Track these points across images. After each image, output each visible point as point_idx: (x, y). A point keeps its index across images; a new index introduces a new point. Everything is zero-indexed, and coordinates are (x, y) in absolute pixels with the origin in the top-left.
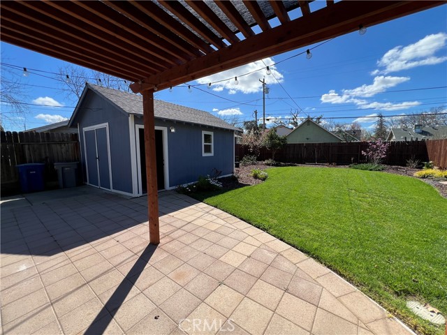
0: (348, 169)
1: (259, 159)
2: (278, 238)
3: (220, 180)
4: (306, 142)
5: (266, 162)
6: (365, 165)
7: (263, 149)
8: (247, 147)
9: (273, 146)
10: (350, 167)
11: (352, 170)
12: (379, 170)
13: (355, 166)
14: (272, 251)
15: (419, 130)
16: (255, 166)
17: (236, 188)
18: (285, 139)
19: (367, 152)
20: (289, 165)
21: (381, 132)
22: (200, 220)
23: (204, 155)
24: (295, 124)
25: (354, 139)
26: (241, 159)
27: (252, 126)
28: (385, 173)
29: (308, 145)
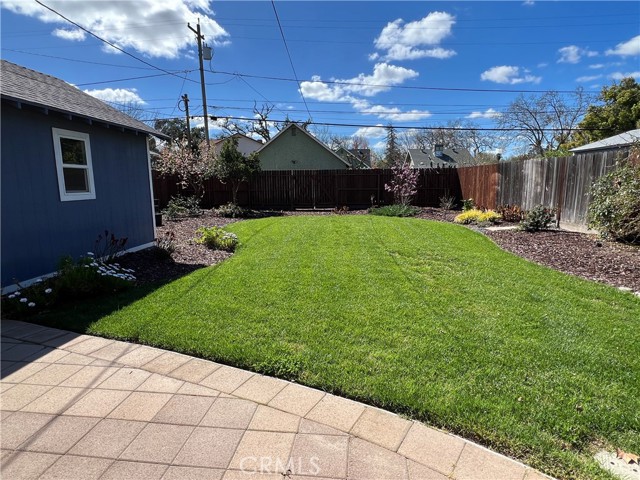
0: (368, 216)
1: (205, 205)
2: (328, 390)
3: (125, 262)
4: (293, 168)
5: (221, 209)
6: (390, 208)
7: (212, 181)
8: (176, 177)
9: (233, 175)
10: (370, 212)
11: (375, 218)
12: (411, 215)
13: (378, 210)
14: (333, 434)
15: (439, 153)
16: (199, 221)
18: (257, 160)
19: (392, 186)
20: (269, 215)
21: (393, 153)
22: (95, 396)
23: (66, 196)
24: (264, 132)
25: (363, 165)
26: (161, 205)
27: (175, 131)
28: (417, 220)
29: (299, 173)
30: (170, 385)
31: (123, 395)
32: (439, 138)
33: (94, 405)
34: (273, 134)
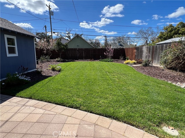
0: (99, 62)
1: (51, 58)
4: (77, 48)
5: (56, 59)
6: (106, 59)
7: (53, 51)
8: (43, 50)
9: (60, 50)
10: (100, 60)
11: (101, 62)
12: (111, 62)
13: (102, 60)
14: (90, 124)
15: (119, 44)
16: (50, 63)
17: (42, 79)
18: (67, 45)
19: (106, 53)
20: (70, 61)
21: (106, 44)
23: (9, 55)
24: (69, 37)
25: (98, 47)
26: (38, 58)
27: (42, 36)
28: (113, 63)
29: (79, 49)
30: (42, 111)
31: (27, 114)
32: (119, 40)
33: (18, 118)
34: (72, 38)
